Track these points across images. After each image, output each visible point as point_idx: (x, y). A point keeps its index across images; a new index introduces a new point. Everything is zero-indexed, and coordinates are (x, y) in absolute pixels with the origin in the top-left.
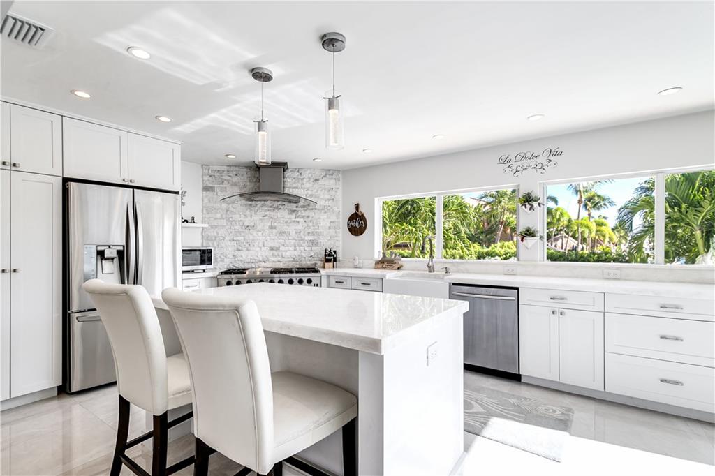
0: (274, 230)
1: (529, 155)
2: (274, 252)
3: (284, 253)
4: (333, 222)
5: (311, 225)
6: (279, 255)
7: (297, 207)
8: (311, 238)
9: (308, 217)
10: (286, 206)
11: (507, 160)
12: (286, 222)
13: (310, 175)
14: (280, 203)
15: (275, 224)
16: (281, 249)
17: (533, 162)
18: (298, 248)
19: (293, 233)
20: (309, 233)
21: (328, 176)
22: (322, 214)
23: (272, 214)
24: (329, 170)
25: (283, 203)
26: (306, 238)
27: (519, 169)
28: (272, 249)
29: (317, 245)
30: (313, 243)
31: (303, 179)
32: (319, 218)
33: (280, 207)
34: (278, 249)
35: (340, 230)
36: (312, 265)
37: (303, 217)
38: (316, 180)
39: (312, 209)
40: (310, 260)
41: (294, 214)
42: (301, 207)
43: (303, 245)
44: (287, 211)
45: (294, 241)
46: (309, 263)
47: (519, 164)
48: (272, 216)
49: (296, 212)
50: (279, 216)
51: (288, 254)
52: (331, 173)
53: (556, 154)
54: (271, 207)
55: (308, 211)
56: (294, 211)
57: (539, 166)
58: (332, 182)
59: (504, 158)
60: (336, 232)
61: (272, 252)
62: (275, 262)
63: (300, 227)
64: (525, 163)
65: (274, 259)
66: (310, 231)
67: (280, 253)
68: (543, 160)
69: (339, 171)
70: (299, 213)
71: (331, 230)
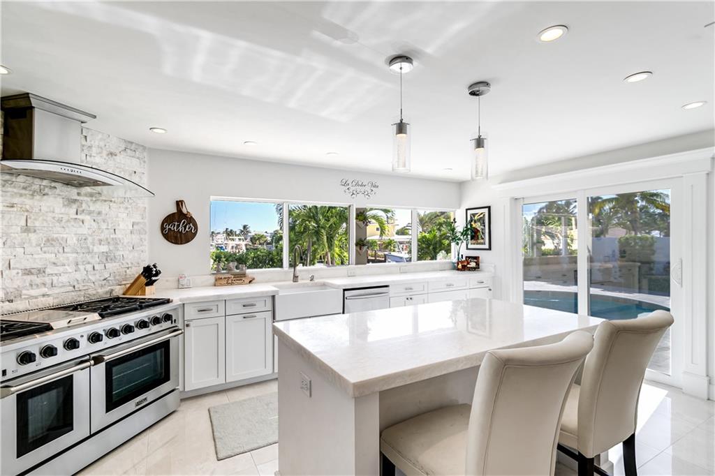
0: (32, 236)
1: (360, 183)
2: (34, 278)
3: (55, 278)
4: (138, 223)
5: (104, 226)
6: (44, 284)
7: (79, 194)
8: (104, 248)
9: (99, 213)
10: (57, 191)
11: (345, 184)
12: (60, 221)
13: (102, 144)
14: (45, 183)
15: (37, 224)
16: (48, 271)
17: (362, 189)
18: (81, 267)
19: (72, 241)
20: (100, 241)
21: (128, 151)
22: (122, 210)
23: (28, 202)
24: (132, 143)
25: (53, 184)
26: (96, 250)
27: (354, 192)
28: (28, 272)
29: (114, 259)
30: (108, 257)
31: (90, 147)
32: (117, 217)
33: (47, 190)
34: (41, 271)
35: (146, 237)
36: (107, 293)
37: (90, 213)
38: (111, 154)
39: (105, 201)
40: (102, 286)
41: (75, 206)
42: (86, 195)
43: (91, 261)
44: (61, 201)
45: (75, 255)
46: (101, 291)
47: (354, 188)
48: (28, 207)
49: (77, 204)
50: (44, 209)
51: (64, 279)
52: (133, 147)
53: (375, 186)
54: (24, 188)
55: (99, 203)
56: (74, 201)
57: (366, 193)
58: (135, 161)
59: (344, 181)
60: (141, 239)
61: (29, 278)
62: (36, 298)
63: (84, 230)
64: (359, 188)
65: (34, 292)
66: (102, 237)
67: (47, 280)
68: (368, 188)
69: (144, 148)
70: (84, 206)
71: (134, 236)
